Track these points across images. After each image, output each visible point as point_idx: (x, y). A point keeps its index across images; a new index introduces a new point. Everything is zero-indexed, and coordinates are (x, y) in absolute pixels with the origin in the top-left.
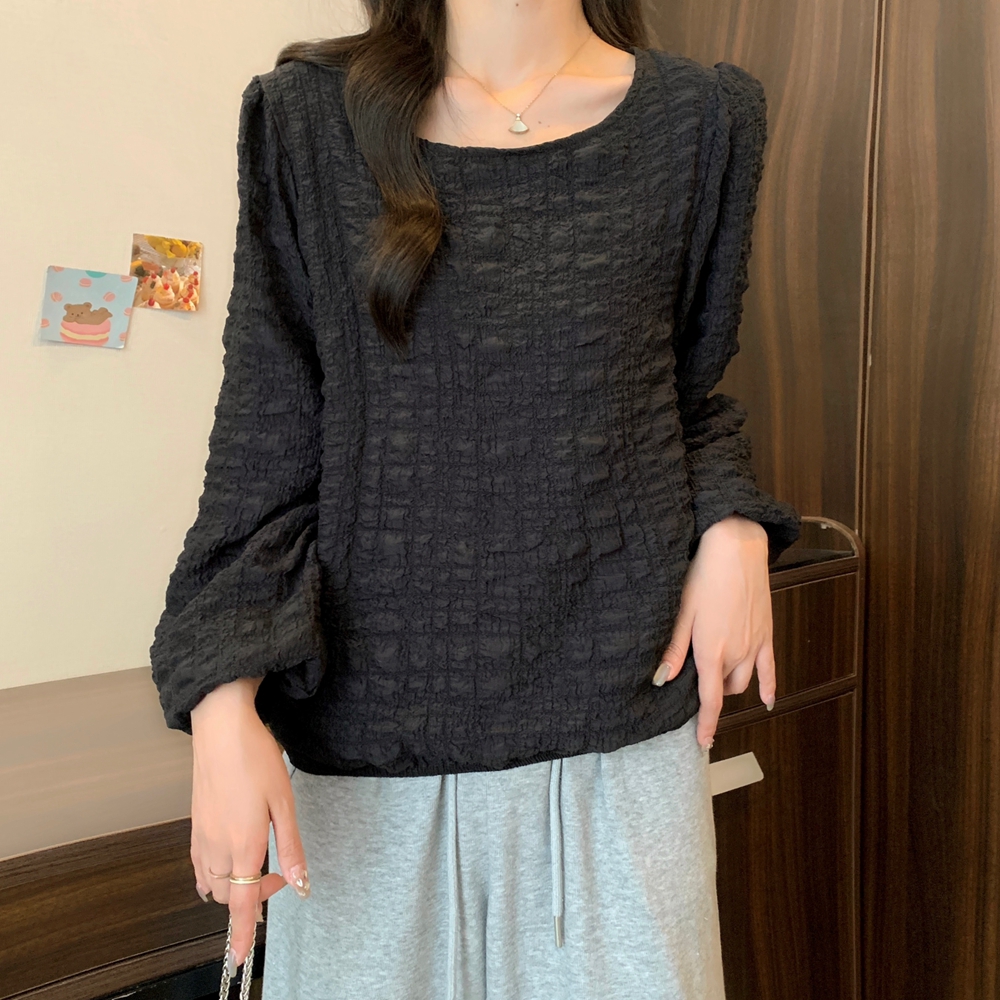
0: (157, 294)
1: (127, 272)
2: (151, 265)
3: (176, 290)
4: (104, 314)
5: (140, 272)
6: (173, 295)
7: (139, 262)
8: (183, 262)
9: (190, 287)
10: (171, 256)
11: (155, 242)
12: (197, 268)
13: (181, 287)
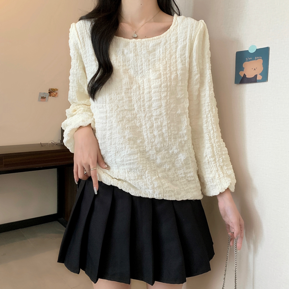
0: (52, 95)
1: (48, 92)
2: (51, 92)
3: (54, 94)
4: (45, 98)
5: (49, 93)
6: (53, 95)
7: (49, 91)
8: (55, 91)
9: (56, 94)
10: (54, 90)
11: (52, 89)
12: (57, 92)
13: (55, 94)
